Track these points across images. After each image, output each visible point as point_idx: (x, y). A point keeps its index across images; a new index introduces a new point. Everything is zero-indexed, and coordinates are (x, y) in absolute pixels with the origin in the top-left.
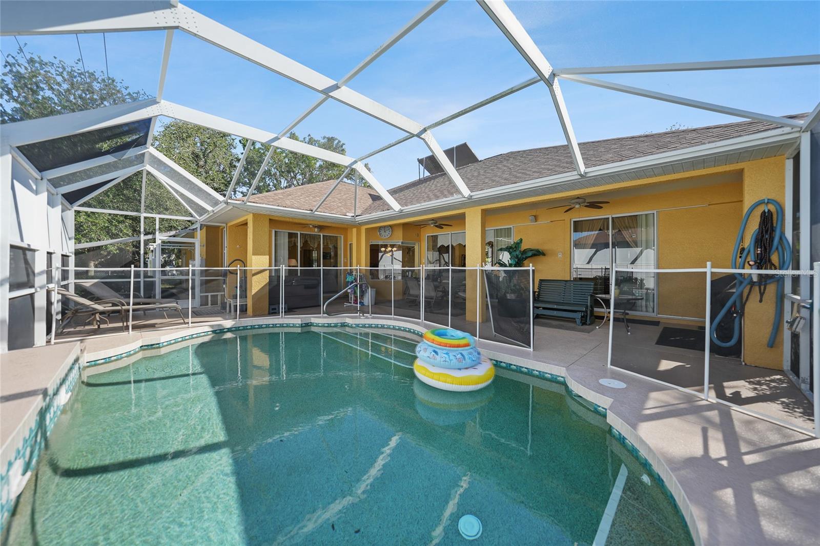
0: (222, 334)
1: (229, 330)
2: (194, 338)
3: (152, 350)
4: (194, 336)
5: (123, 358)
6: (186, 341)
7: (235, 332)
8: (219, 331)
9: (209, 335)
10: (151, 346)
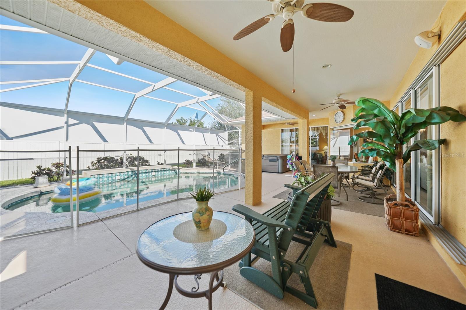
1: (223, 174)
8: (220, 173)
10: (200, 172)
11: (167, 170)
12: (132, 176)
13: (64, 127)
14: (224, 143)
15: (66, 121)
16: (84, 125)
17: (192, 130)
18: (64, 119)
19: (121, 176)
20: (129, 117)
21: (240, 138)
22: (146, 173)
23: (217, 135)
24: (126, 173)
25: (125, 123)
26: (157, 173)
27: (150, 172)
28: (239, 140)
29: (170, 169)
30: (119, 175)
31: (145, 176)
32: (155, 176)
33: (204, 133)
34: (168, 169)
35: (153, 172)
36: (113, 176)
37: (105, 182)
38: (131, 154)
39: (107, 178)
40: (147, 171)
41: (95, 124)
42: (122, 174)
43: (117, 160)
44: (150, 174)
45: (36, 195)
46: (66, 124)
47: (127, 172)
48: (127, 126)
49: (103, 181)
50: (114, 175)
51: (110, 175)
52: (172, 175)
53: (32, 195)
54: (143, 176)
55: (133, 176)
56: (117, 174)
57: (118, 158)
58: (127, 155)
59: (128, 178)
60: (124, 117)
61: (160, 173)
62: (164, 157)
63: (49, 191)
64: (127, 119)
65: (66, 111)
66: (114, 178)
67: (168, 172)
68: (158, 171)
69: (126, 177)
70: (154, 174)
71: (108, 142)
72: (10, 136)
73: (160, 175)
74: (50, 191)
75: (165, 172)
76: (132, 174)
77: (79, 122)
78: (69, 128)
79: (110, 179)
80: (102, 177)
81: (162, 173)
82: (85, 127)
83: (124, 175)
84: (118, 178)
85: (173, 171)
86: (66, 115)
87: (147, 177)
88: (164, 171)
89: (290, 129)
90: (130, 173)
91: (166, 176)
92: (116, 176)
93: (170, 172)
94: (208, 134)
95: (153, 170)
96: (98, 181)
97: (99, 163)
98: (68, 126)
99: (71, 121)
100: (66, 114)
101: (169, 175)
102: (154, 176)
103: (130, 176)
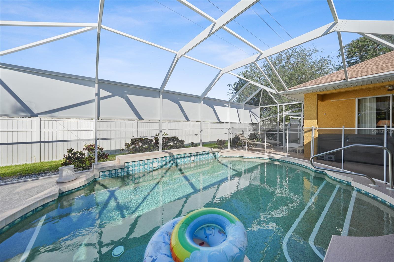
0: (274, 161)
1: (278, 161)
2: (260, 159)
3: (242, 159)
4: (260, 158)
5: (230, 158)
6: (256, 159)
7: (281, 162)
8: (273, 160)
9: (268, 160)
10: (242, 157)
11: (206, 154)
12: (170, 162)
13: (94, 100)
14: (257, 120)
15: (97, 92)
16: (117, 98)
17: (227, 105)
18: (94, 90)
19: (158, 163)
20: (165, 89)
21: (278, 114)
22: (184, 157)
23: (250, 111)
24: (164, 159)
25: (161, 96)
26: (196, 157)
27: (188, 156)
28: (277, 117)
29: (209, 152)
30: (156, 162)
31: (184, 161)
32: (194, 162)
33: (238, 109)
34: (207, 152)
35: (192, 156)
36: (149, 163)
37: (140, 171)
38: (165, 134)
39: (143, 165)
40: (186, 155)
41: (130, 96)
42: (160, 160)
43: (152, 140)
44: (189, 159)
45: (51, 201)
46: (97, 97)
47: (164, 157)
48: (163, 99)
49: (139, 170)
50: (151, 161)
51: (146, 162)
52: (210, 159)
53: (45, 201)
54: (181, 162)
55: (172, 162)
56: (154, 159)
57: (153, 138)
58: (163, 135)
59: (166, 164)
60: (159, 88)
61: (198, 157)
62: (201, 137)
63: (73, 190)
64: (163, 92)
65: (97, 79)
66: (151, 166)
67: (207, 156)
68: (197, 155)
69: (164, 163)
70: (192, 158)
71: (143, 119)
72: (36, 112)
73: (198, 160)
74: (75, 189)
75: (204, 156)
76: (170, 160)
77: (112, 94)
78: (101, 101)
79: (146, 166)
80: (138, 164)
81: (201, 157)
82: (118, 100)
83: (162, 161)
84: (155, 165)
85: (212, 155)
86: (96, 85)
87: (186, 163)
88: (203, 154)
89: (377, 98)
90: (168, 159)
91: (205, 160)
92: (152, 162)
93: (209, 155)
94: (242, 110)
95: (192, 154)
96: (133, 169)
97: (133, 144)
98: (100, 99)
99: (104, 93)
100: (97, 83)
101: (208, 160)
102: (192, 162)
103: (168, 163)
